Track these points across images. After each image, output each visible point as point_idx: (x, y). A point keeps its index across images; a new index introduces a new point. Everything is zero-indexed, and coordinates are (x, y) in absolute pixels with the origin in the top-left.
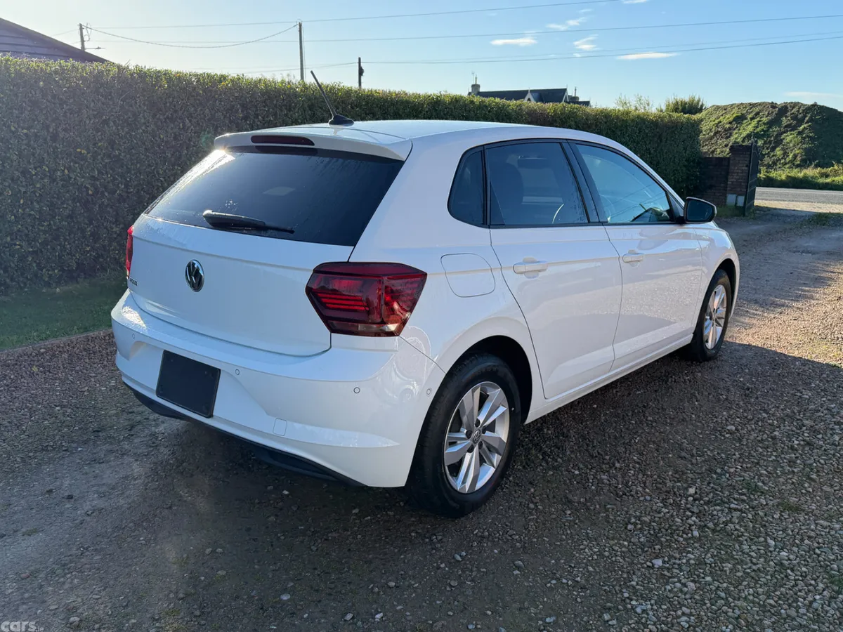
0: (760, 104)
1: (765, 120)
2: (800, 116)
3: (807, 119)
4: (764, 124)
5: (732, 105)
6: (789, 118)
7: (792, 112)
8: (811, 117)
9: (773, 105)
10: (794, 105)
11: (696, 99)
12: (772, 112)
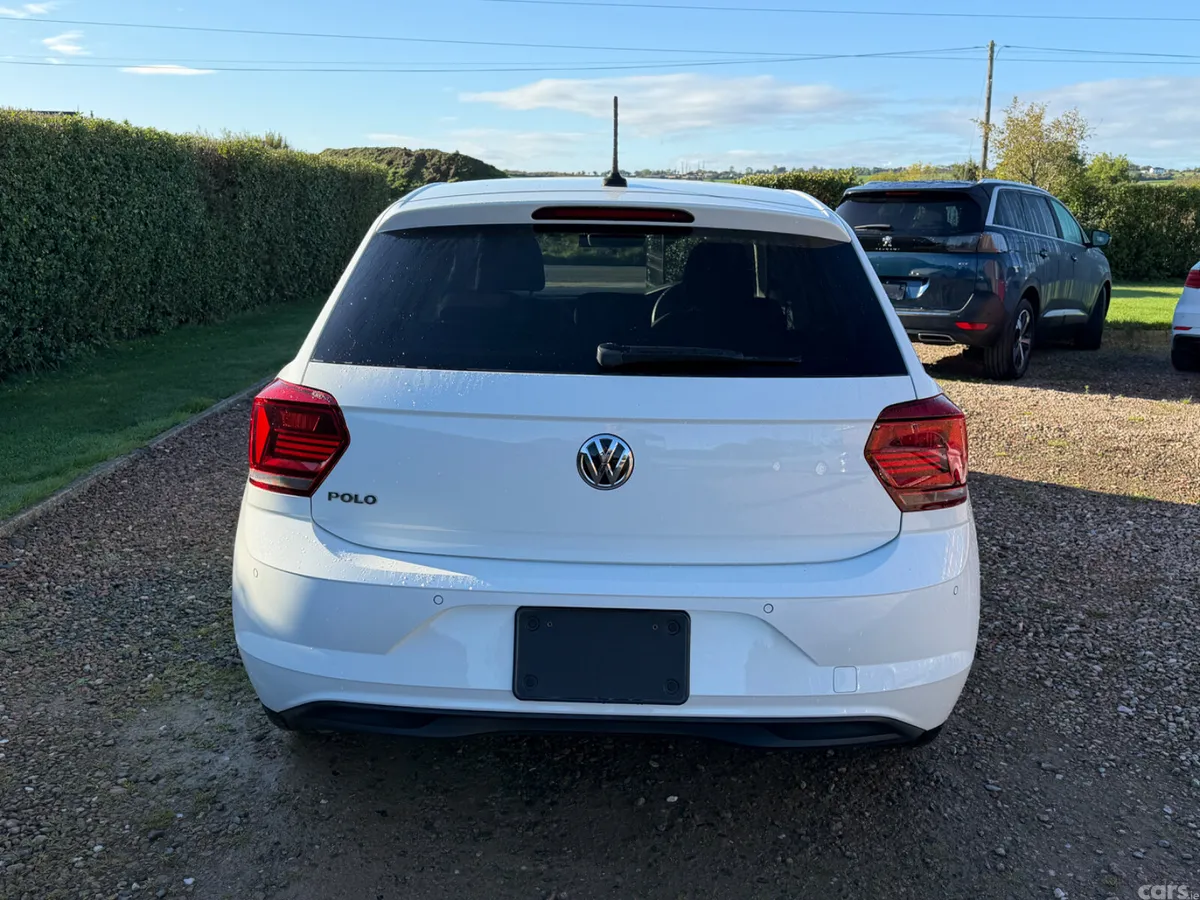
0: (390, 150)
1: (401, 171)
2: (444, 168)
3: (452, 171)
4: (403, 177)
5: (354, 149)
6: (431, 170)
7: (433, 162)
8: (456, 170)
9: (408, 153)
10: (434, 153)
11: (276, 138)
12: (408, 162)
